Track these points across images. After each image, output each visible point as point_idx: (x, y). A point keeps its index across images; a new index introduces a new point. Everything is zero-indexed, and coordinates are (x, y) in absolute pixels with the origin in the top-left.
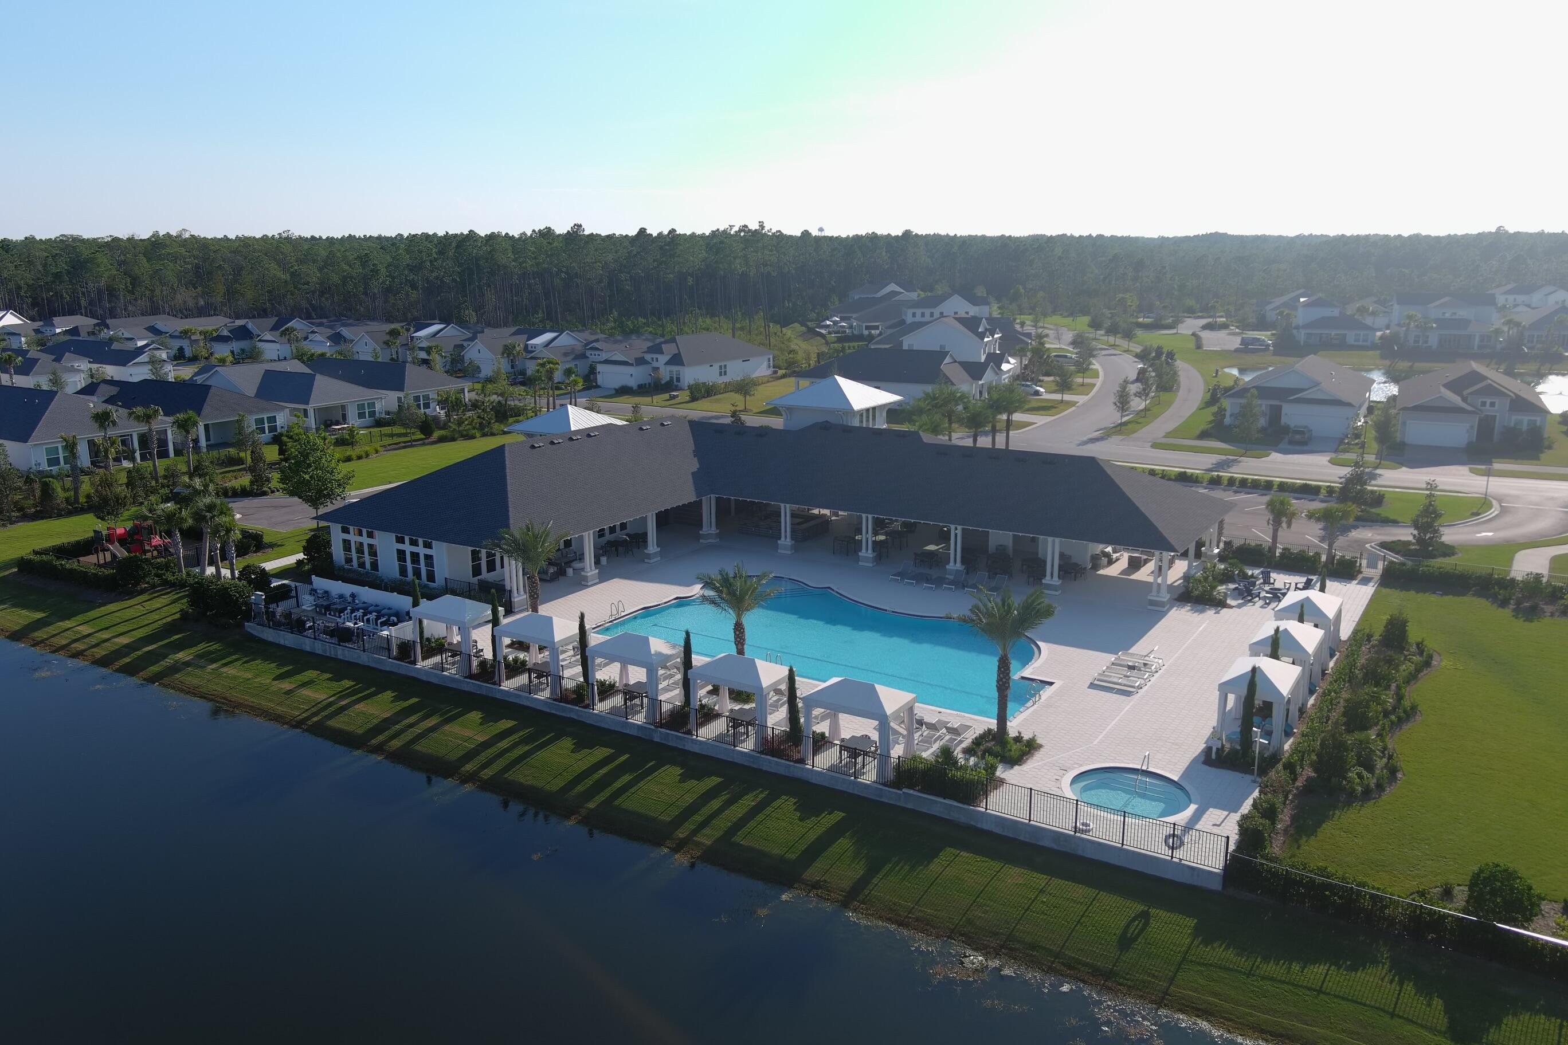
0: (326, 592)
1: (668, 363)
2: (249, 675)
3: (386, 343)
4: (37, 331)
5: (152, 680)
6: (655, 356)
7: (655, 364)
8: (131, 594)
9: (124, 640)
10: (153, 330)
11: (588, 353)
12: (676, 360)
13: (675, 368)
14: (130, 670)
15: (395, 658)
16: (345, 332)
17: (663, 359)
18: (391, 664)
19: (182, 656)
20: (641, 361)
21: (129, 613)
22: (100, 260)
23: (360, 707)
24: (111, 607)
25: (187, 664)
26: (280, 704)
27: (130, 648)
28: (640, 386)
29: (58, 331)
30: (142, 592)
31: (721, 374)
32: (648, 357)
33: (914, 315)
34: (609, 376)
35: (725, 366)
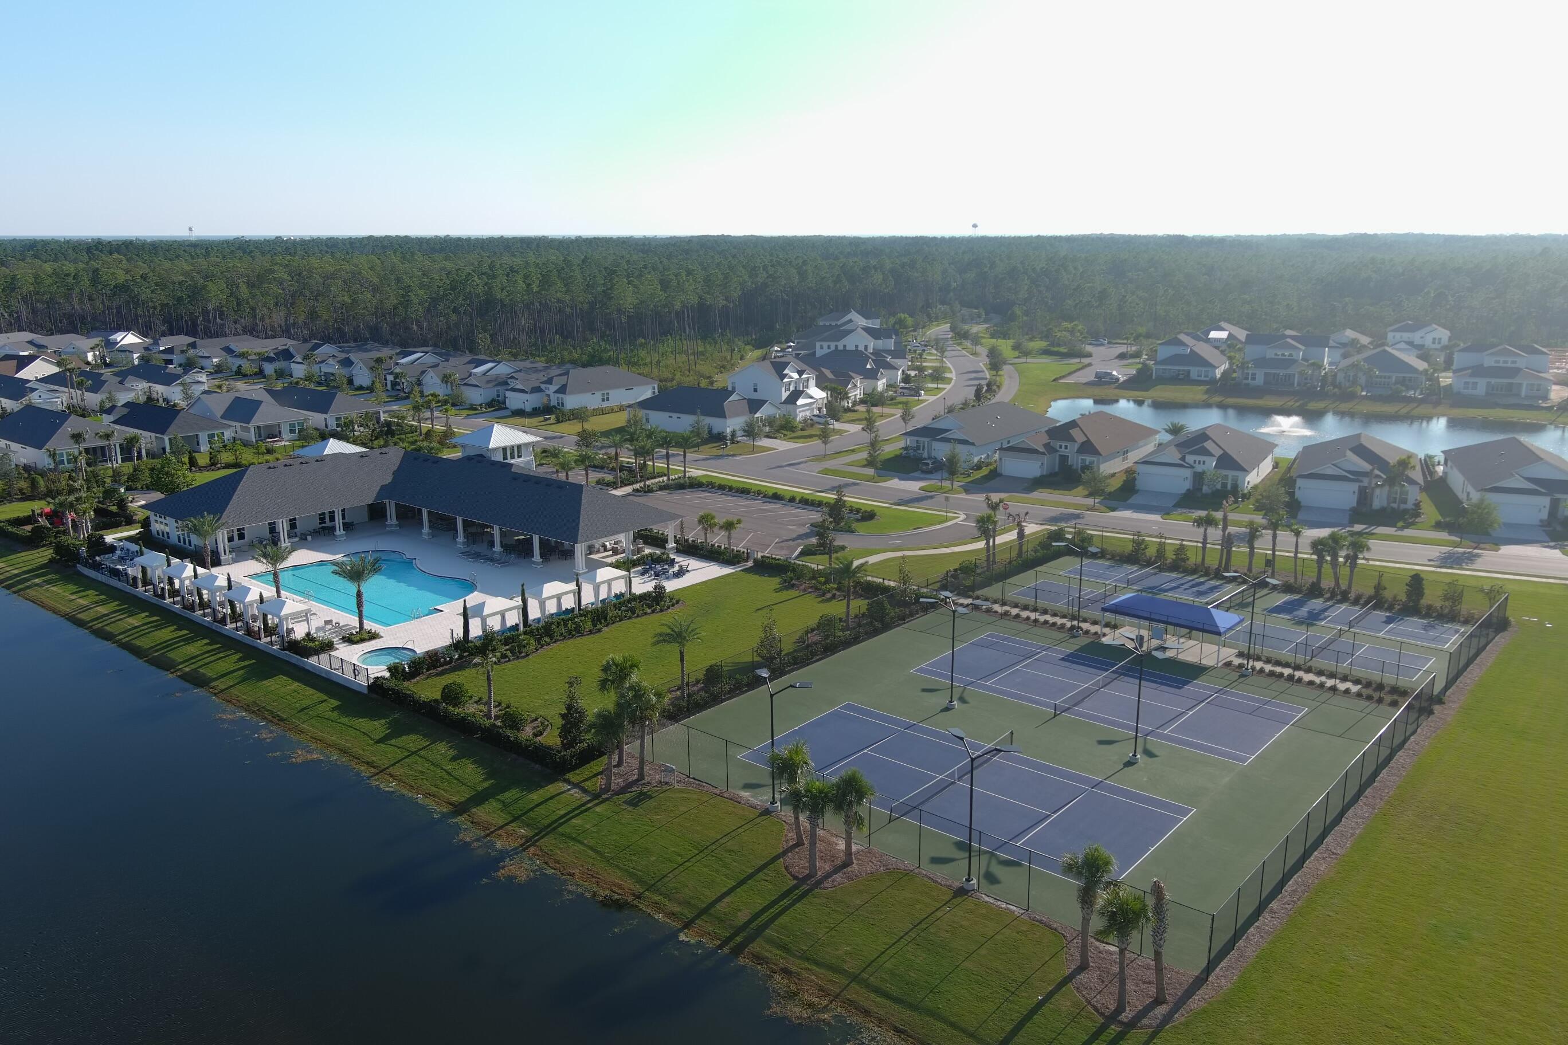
0: (128, 550)
1: (556, 392)
2: (61, 591)
3: (372, 369)
4: (146, 349)
5: (15, 592)
6: (547, 386)
7: (547, 392)
8: (37, 547)
9: (16, 572)
10: (228, 350)
11: (509, 381)
12: (562, 390)
13: (560, 396)
14: (8, 587)
15: (131, 586)
16: (352, 357)
17: (553, 388)
18: (128, 588)
19: (37, 581)
20: (537, 390)
21: (30, 557)
22: (210, 288)
23: (98, 608)
24: (23, 554)
25: (37, 585)
26: (65, 605)
27: (16, 575)
28: (535, 409)
29: (162, 348)
30: (43, 546)
31: (603, 400)
32: (543, 386)
33: (822, 347)
34: (515, 400)
35: (608, 394)
